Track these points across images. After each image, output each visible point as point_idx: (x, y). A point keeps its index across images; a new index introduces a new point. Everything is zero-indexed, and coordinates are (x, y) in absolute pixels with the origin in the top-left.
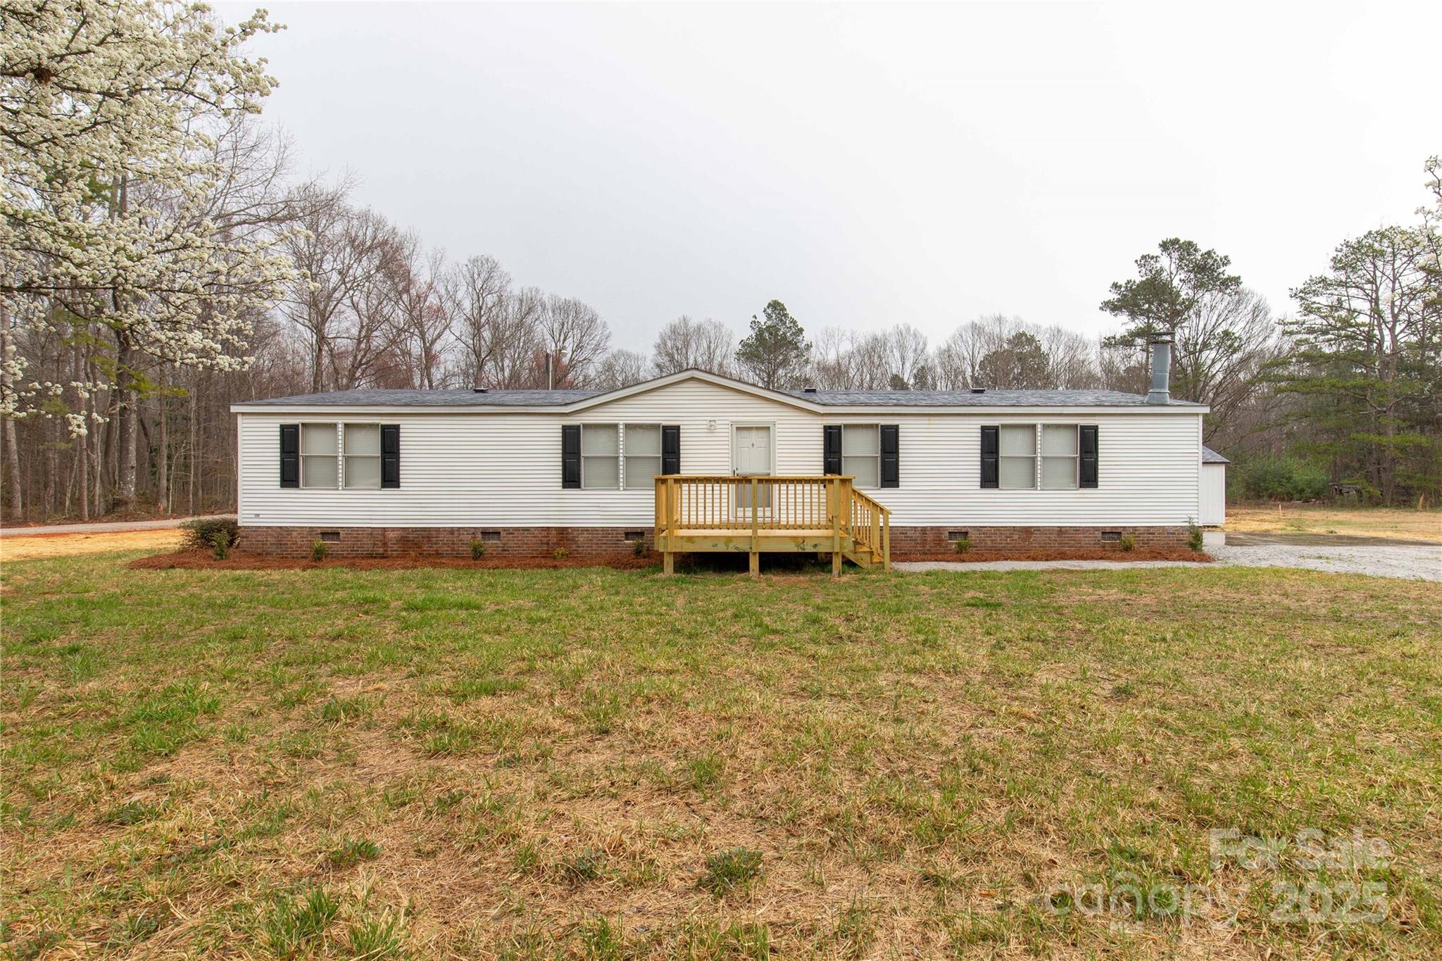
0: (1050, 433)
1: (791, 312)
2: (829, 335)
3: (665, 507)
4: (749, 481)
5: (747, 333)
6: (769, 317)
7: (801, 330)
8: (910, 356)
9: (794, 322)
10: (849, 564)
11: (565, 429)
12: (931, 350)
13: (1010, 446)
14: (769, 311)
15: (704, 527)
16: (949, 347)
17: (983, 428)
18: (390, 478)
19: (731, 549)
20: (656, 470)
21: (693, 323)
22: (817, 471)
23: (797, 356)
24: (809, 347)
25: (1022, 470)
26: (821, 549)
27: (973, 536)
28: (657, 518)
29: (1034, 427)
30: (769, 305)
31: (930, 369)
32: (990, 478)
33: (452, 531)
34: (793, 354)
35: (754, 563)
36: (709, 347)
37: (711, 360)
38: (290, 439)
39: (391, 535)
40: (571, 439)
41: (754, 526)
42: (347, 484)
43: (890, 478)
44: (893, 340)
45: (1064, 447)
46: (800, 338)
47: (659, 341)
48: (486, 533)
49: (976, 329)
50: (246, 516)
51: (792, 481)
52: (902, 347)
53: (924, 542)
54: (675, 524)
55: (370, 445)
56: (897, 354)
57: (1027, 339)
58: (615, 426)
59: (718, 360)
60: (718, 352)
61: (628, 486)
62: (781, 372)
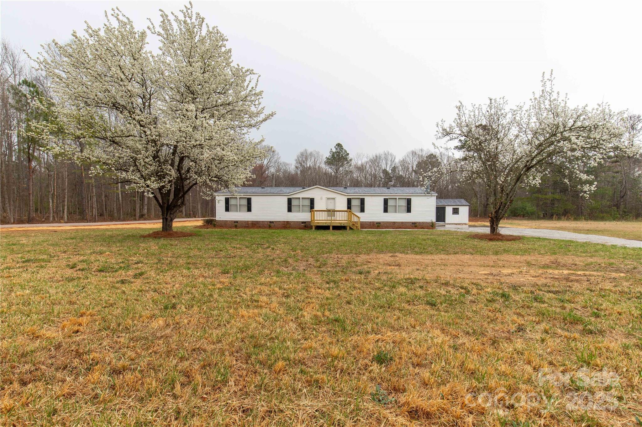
0: (401, 200)
1: (344, 147)
2: (359, 156)
3: (313, 216)
4: (330, 211)
5: (328, 155)
6: (337, 149)
7: (348, 154)
8: (389, 163)
9: (346, 151)
10: (351, 228)
11: (288, 199)
12: (397, 161)
13: (390, 203)
14: (337, 147)
15: (321, 220)
16: (403, 159)
17: (384, 199)
18: (249, 210)
19: (326, 225)
20: (308, 209)
21: (309, 152)
22: (346, 209)
23: (347, 163)
24: (351, 160)
25: (393, 208)
26: (345, 225)
27: (382, 224)
28: (311, 218)
29: (396, 198)
30: (337, 145)
31: (397, 167)
32: (386, 210)
33: (263, 222)
34: (345, 163)
35: (331, 228)
36: (315, 160)
37: (315, 165)
38: (227, 201)
39: (249, 222)
40: (290, 201)
41: (331, 220)
42: (240, 211)
43: (362, 210)
44: (383, 156)
45: (404, 203)
46: (348, 157)
47: (297, 158)
48: (270, 222)
49: (414, 153)
50: (218, 218)
51: (339, 211)
52: (386, 160)
53: (370, 225)
54: (314, 220)
55: (245, 202)
56: (384, 162)
57: (433, 156)
58: (299, 198)
59: (318, 165)
60: (318, 162)
61: (302, 212)
62: (341, 168)
